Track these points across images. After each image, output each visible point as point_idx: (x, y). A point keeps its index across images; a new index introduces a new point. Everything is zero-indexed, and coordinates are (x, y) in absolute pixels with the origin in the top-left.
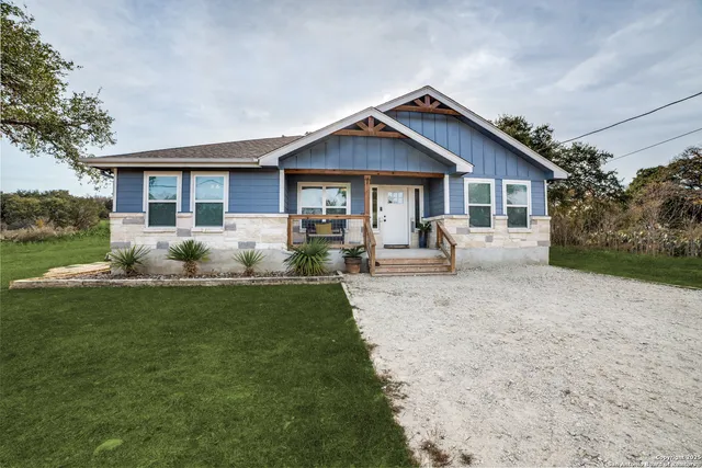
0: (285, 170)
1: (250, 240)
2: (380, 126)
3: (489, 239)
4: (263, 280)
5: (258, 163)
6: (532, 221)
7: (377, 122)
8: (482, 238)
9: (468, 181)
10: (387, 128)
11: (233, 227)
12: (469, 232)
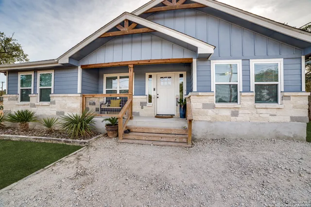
0: (82, 66)
1: (62, 110)
2: (133, 25)
3: (235, 114)
4: (41, 139)
5: (57, 63)
6: (283, 97)
7: (130, 23)
8: (227, 113)
9: (214, 63)
10: (138, 26)
11: (54, 103)
12: (214, 107)
